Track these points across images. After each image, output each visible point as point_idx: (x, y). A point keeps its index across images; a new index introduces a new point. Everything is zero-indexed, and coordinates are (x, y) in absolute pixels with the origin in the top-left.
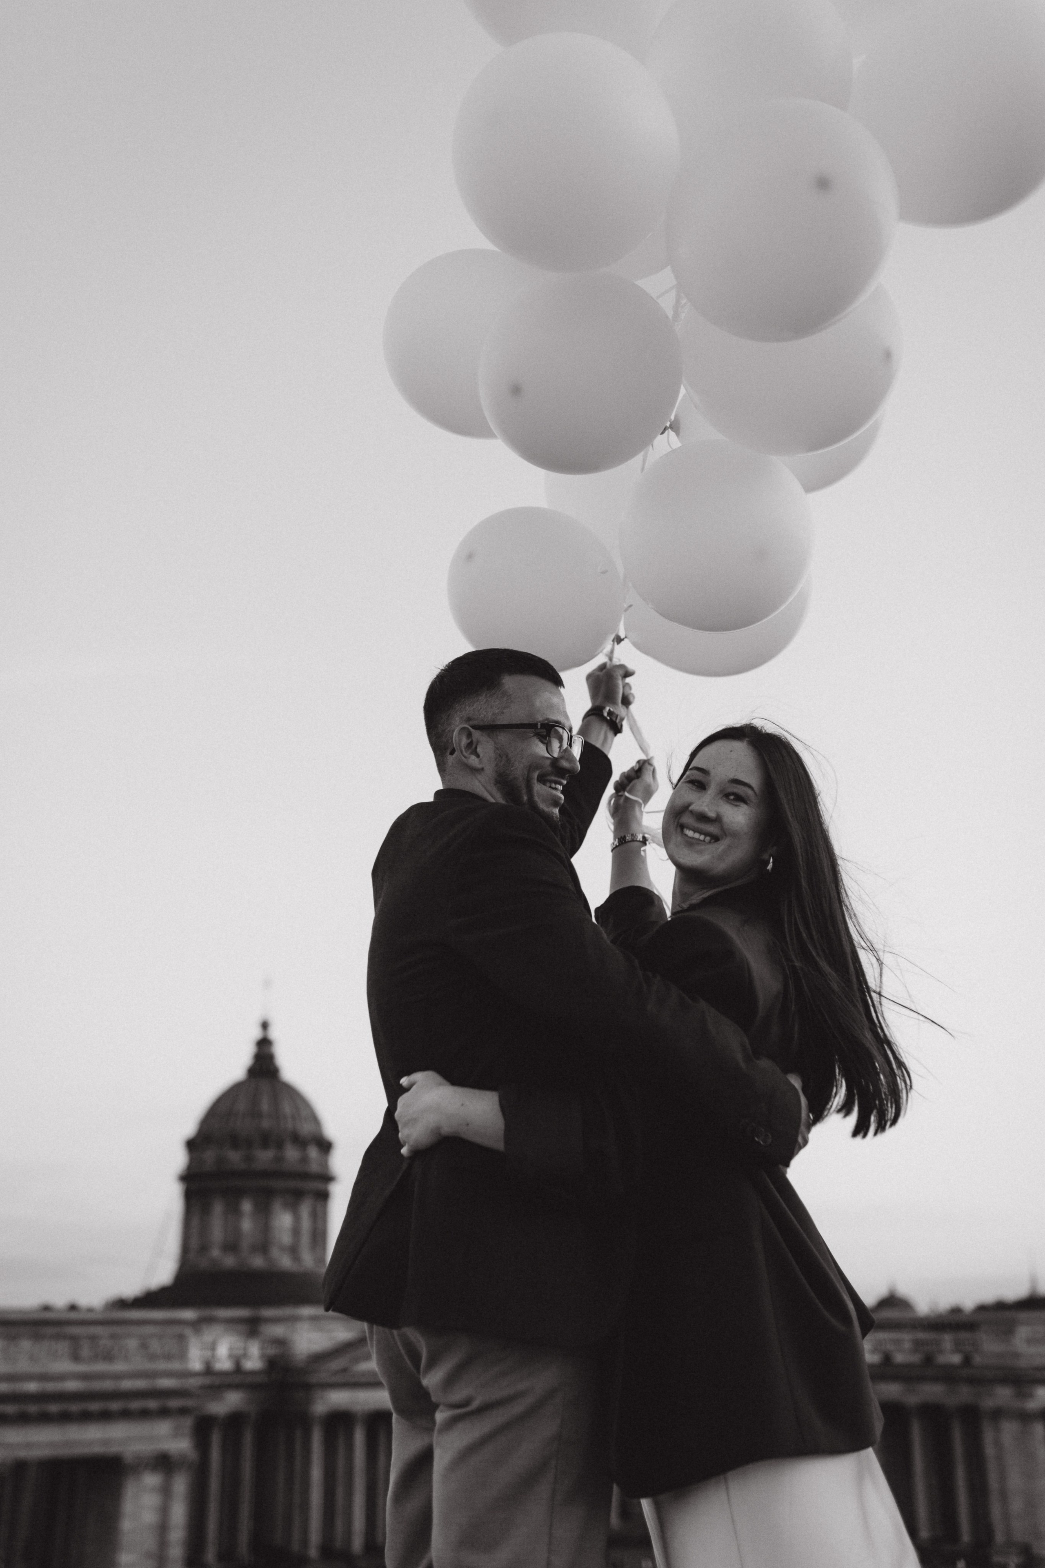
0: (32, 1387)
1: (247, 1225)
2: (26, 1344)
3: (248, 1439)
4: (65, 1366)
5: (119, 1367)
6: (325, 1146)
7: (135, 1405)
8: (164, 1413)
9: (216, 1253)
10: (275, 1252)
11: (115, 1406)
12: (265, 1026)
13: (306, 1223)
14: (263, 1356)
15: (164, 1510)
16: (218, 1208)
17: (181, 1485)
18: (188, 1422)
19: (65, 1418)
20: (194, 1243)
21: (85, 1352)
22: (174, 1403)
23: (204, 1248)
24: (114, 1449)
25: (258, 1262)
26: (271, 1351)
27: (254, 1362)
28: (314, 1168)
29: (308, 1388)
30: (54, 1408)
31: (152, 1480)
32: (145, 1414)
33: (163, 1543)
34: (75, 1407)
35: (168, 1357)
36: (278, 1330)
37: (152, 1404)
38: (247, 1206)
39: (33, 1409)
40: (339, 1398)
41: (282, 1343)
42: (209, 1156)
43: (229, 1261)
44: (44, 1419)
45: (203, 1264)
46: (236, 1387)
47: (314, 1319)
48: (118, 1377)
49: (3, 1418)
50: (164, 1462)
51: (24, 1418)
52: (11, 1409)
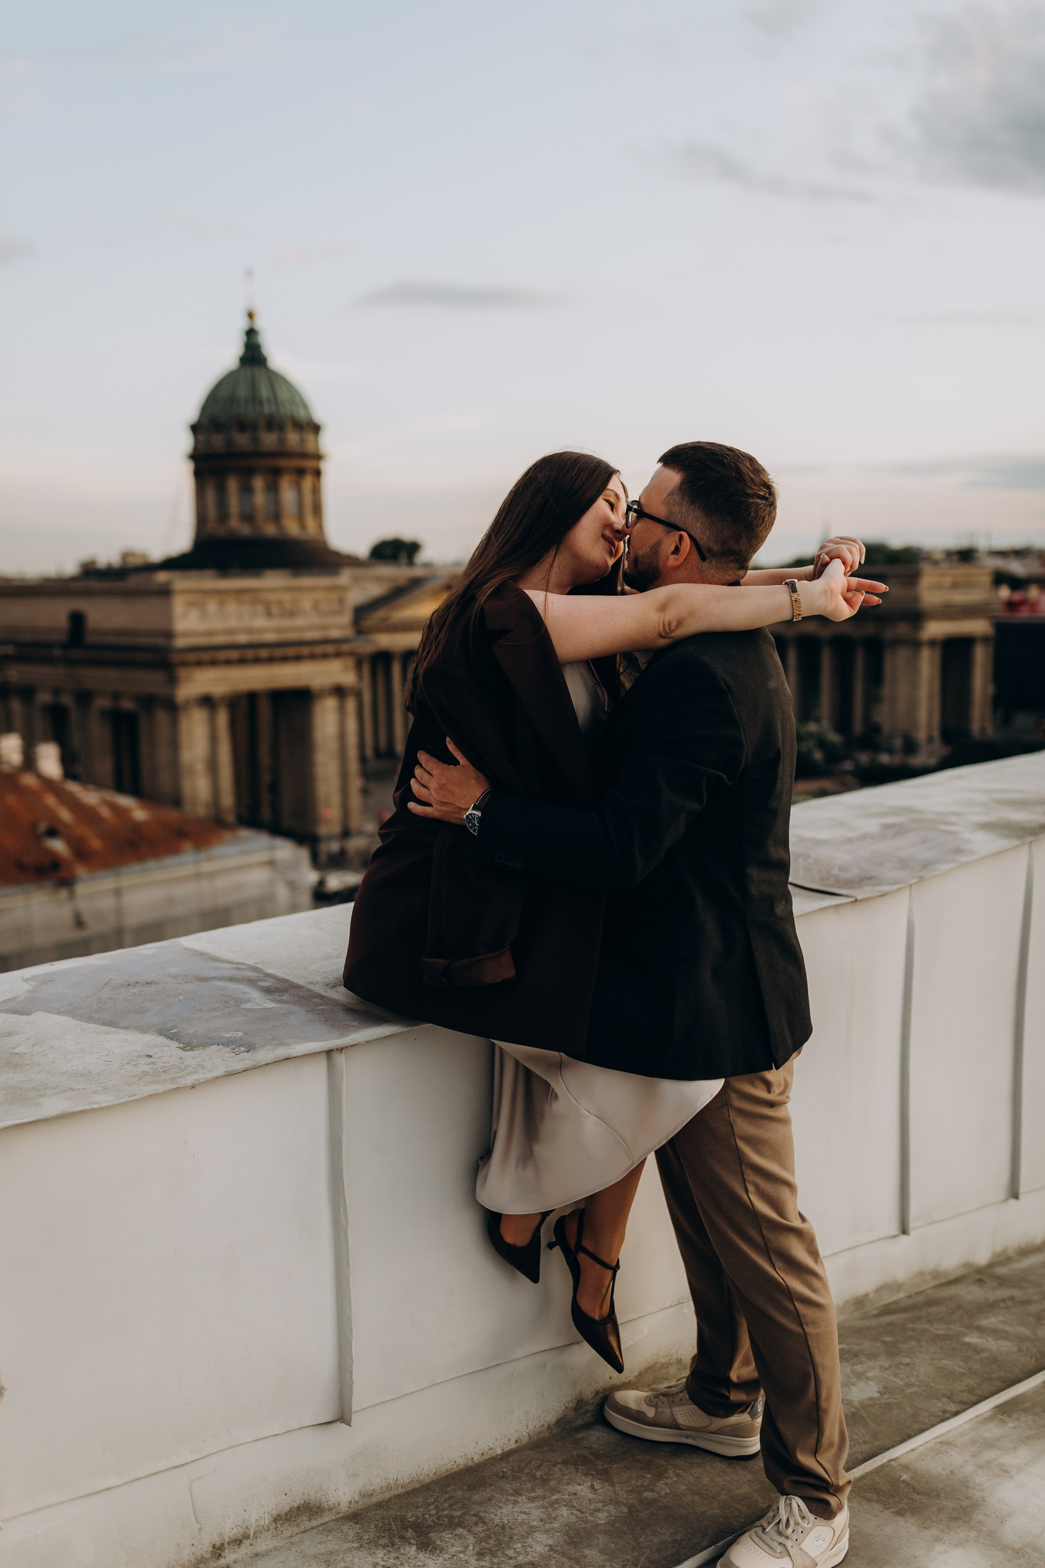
0: (242, 638)
1: (260, 500)
2: (232, 607)
4: (261, 622)
5: (299, 622)
6: (316, 429)
7: (319, 649)
8: (338, 655)
9: (235, 523)
10: (285, 522)
11: (305, 651)
12: (251, 315)
15: (342, 724)
19: (271, 660)
20: (211, 514)
21: (275, 611)
22: (346, 648)
23: (223, 519)
24: (304, 683)
25: (272, 530)
28: (309, 448)
30: (264, 653)
31: (332, 704)
32: (325, 656)
33: (343, 746)
34: (278, 652)
35: (333, 613)
37: (330, 649)
38: (258, 483)
42: (217, 438)
43: (247, 530)
44: (257, 661)
45: (223, 532)
48: (302, 629)
49: (228, 663)
50: (339, 691)
51: (242, 662)
52: (234, 655)
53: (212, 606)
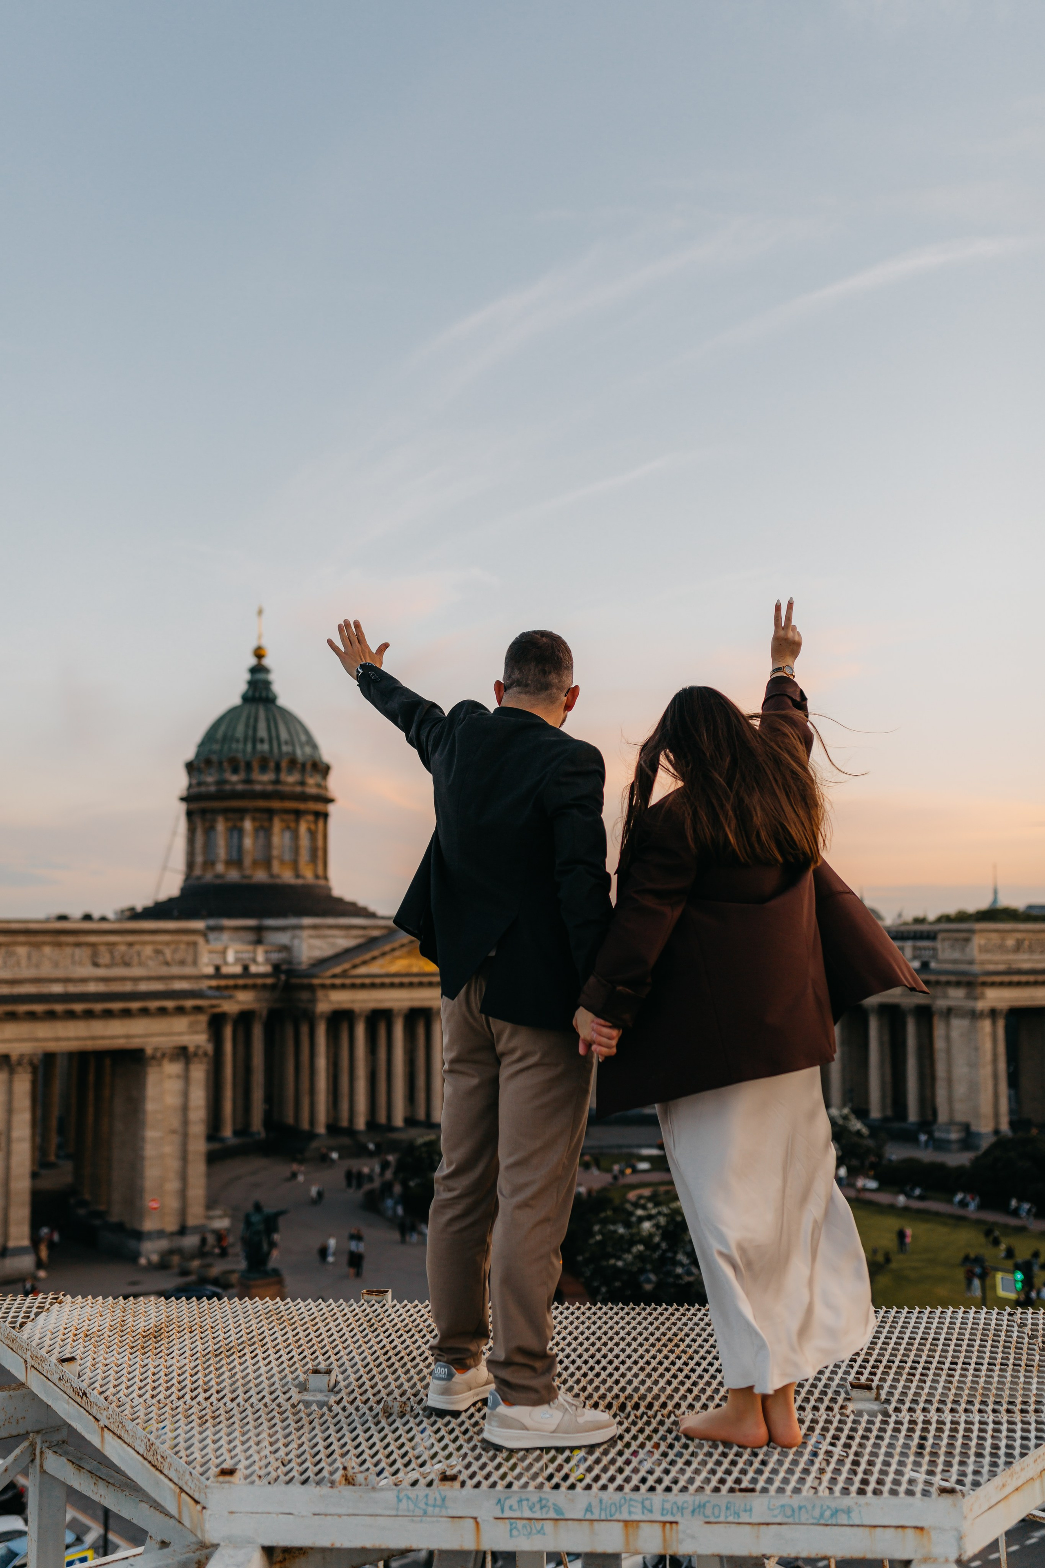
0: (57, 989)
1: (248, 842)
2: (48, 951)
3: (258, 1032)
4: (86, 970)
5: (136, 971)
6: (323, 770)
7: (153, 1005)
8: (180, 1011)
9: (220, 868)
10: (276, 867)
11: (135, 1005)
12: (259, 654)
13: (304, 841)
14: (267, 961)
15: (186, 1094)
16: (221, 826)
17: (199, 1073)
18: (203, 1019)
19: (89, 1015)
20: (199, 859)
21: (105, 958)
23: (209, 863)
24: (135, 1043)
25: (260, 876)
26: (275, 956)
27: (260, 966)
28: (312, 790)
29: (312, 988)
31: (173, 1068)
32: (162, 1012)
33: (185, 1123)
34: (98, 1007)
35: (183, 963)
36: (283, 938)
37: (170, 1004)
39: (59, 1008)
40: (340, 999)
41: (285, 948)
42: (210, 779)
43: (233, 875)
44: (71, 1015)
45: (209, 877)
46: (245, 987)
47: (315, 927)
48: (136, 980)
49: (32, 1016)
50: (183, 1054)
51: (51, 1016)
52: (38, 1008)
53: (22, 951)
